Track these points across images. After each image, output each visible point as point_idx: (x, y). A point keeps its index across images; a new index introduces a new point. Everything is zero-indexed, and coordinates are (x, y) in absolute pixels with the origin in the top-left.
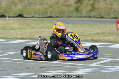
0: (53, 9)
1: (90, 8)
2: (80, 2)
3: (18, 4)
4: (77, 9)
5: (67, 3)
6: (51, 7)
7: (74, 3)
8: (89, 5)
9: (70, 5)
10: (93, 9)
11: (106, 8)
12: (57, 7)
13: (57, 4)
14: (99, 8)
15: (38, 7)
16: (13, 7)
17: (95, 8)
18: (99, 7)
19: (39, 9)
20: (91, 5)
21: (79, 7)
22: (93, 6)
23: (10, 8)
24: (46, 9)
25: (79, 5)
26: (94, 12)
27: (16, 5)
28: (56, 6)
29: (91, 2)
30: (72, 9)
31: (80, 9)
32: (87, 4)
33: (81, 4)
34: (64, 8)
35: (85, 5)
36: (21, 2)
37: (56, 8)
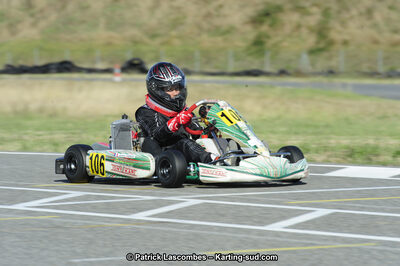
0: (163, 44)
1: (311, 41)
2: (268, 21)
3: (19, 22)
4: (259, 43)
5: (217, 22)
6: (153, 36)
7: (246, 23)
8: (304, 32)
9: (230, 30)
10: (322, 45)
11: (376, 42)
12: (179, 37)
13: (176, 24)
14: (345, 43)
15: (101, 34)
17: (331, 43)
18: (346, 37)
19: (109, 44)
20: (311, 30)
21: (268, 37)
22: (321, 32)
24: (135, 42)
25: (265, 28)
26: (330, 58)
27: (13, 27)
28: (174, 33)
29: (313, 20)
30: (240, 43)
31: (269, 43)
32: (298, 27)
33: (271, 26)
34: (207, 41)
35: (288, 29)
36: (32, 15)
37: (176, 42)
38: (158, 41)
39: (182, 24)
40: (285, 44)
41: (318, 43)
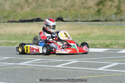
0: (69, 12)
1: (115, 10)
2: (102, 4)
3: (24, 6)
4: (99, 11)
5: (86, 5)
6: (66, 10)
7: (95, 5)
8: (113, 7)
9: (90, 7)
10: (118, 12)
13: (73, 6)
15: (50, 9)
16: (19, 10)
17: (121, 11)
19: (52, 12)
20: (115, 7)
21: (102, 9)
22: (118, 8)
23: (16, 11)
24: (60, 12)
25: (101, 7)
26: (121, 16)
27: (22, 8)
28: (72, 9)
29: (116, 4)
30: (93, 11)
31: (102, 11)
32: (111, 6)
33: (102, 6)
34: (82, 11)
35: (108, 7)
36: (28, 4)
37: (73, 11)
38: (67, 11)
39: (75, 6)
40: (107, 12)
41: (117, 11)
